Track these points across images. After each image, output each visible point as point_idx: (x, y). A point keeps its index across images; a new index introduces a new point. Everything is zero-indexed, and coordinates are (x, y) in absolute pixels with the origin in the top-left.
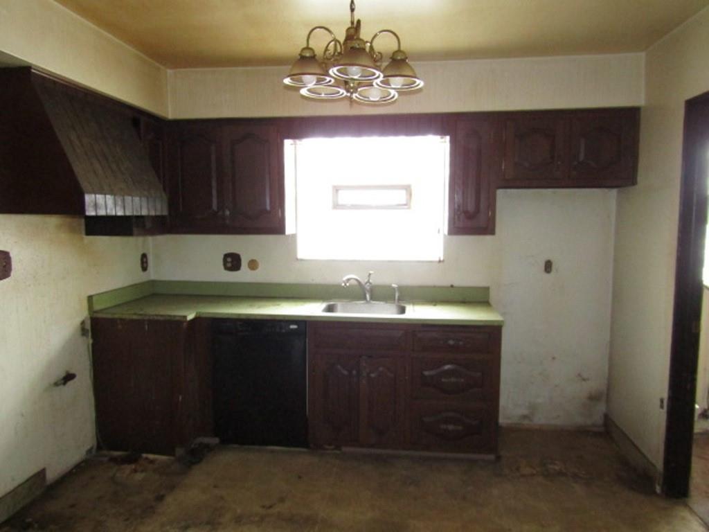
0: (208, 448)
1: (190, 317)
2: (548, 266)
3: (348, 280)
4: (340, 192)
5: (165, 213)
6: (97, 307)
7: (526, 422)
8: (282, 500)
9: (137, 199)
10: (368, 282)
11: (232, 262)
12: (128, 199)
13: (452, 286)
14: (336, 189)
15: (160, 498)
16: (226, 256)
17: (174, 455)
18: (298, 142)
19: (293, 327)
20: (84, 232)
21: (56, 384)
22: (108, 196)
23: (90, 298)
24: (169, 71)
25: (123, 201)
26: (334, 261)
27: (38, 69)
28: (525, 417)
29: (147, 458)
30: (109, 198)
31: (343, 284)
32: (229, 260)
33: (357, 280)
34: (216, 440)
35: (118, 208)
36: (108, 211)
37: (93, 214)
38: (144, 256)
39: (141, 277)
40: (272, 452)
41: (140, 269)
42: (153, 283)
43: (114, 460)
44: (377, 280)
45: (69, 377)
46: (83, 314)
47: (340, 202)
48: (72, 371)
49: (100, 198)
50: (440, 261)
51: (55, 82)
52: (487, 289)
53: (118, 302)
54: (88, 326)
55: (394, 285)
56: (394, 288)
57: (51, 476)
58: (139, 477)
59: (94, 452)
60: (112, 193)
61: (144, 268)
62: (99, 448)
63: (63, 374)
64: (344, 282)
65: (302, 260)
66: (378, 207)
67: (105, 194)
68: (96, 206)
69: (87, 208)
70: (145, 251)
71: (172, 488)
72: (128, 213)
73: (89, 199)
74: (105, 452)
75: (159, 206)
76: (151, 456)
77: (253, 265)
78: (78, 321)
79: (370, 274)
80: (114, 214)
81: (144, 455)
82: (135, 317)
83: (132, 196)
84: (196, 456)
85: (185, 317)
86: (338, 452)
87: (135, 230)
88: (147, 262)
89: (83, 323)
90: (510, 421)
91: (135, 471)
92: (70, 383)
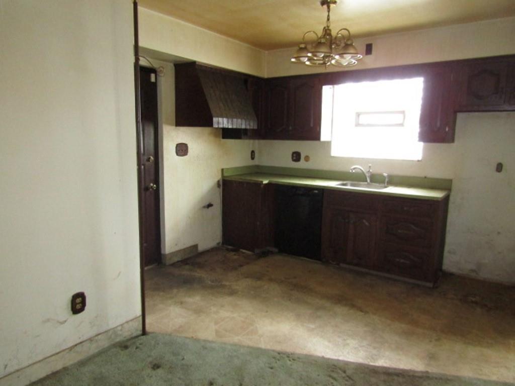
0: (272, 253)
1: (265, 182)
2: (499, 167)
3: (354, 169)
4: (361, 116)
5: (256, 127)
6: (226, 174)
7: (473, 275)
8: (295, 278)
9: (239, 120)
10: (369, 171)
11: (296, 157)
12: (235, 120)
13: (425, 177)
14: (358, 115)
15: (241, 266)
16: (294, 153)
17: (254, 252)
18: (336, 86)
19: (316, 192)
20: (221, 136)
21: (204, 207)
22: (225, 119)
23: (222, 170)
24: (267, 52)
25: (232, 121)
26: (352, 158)
27: (198, 62)
28: (473, 271)
29: (242, 251)
30: (225, 120)
31: (351, 171)
32: (295, 155)
33: (361, 169)
34: (276, 250)
35: (229, 124)
36: (224, 125)
37: (217, 126)
38: (253, 152)
39: (251, 163)
40: (302, 260)
41: (250, 159)
42: (257, 167)
43: (228, 250)
44: (375, 170)
45: (210, 205)
46: (219, 177)
47: (360, 123)
48: (212, 203)
49: (220, 119)
50: (418, 161)
51: (206, 67)
52: (451, 181)
53: (238, 173)
54: (221, 183)
55: (385, 174)
56: (384, 177)
57: (201, 248)
58: (235, 257)
59: (220, 244)
60: (227, 117)
61: (253, 158)
62: (223, 243)
63: (207, 203)
64: (351, 169)
65: (333, 157)
66: (382, 126)
67: (223, 118)
68: (218, 123)
69: (214, 124)
70: (253, 150)
71: (248, 263)
72: (235, 127)
73: (215, 120)
74: (225, 246)
75: (252, 124)
76: (244, 251)
77: (307, 159)
78: (216, 180)
79: (370, 167)
80: (227, 127)
81: (241, 250)
82: (241, 180)
83: (237, 119)
84: (264, 254)
85: (262, 182)
86: (337, 266)
87: (243, 137)
88: (254, 155)
89: (219, 181)
90: (461, 272)
91: (235, 255)
92: (210, 208)
